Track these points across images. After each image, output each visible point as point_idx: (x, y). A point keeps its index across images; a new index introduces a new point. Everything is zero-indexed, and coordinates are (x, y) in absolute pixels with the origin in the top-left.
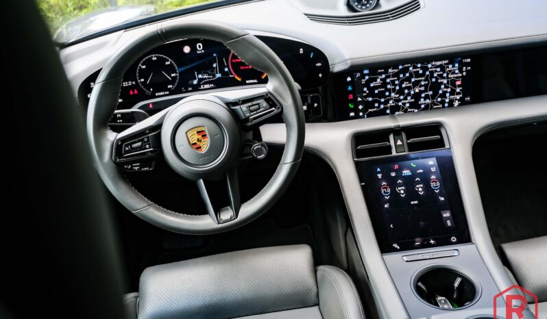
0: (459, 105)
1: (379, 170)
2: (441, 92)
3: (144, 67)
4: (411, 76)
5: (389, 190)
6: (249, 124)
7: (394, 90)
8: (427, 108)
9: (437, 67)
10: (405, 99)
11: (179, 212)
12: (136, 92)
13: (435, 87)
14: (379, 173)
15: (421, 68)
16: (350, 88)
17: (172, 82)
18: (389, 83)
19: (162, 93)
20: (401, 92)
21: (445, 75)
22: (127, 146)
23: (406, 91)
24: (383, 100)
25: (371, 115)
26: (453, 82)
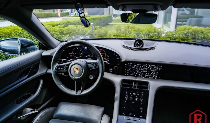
0: (157, 79)
1: (127, 91)
2: (152, 74)
3: (75, 50)
4: (144, 67)
5: (128, 97)
6: (90, 69)
7: (138, 70)
8: (147, 77)
9: (152, 66)
10: (141, 73)
11: (68, 88)
12: (72, 56)
13: (150, 72)
14: (127, 92)
15: (147, 66)
16: (126, 67)
17: (81, 55)
18: (137, 68)
19: (78, 58)
20: (140, 71)
21: (154, 69)
22: (60, 68)
23: (142, 71)
24: (134, 72)
25: (130, 76)
26: (156, 72)
